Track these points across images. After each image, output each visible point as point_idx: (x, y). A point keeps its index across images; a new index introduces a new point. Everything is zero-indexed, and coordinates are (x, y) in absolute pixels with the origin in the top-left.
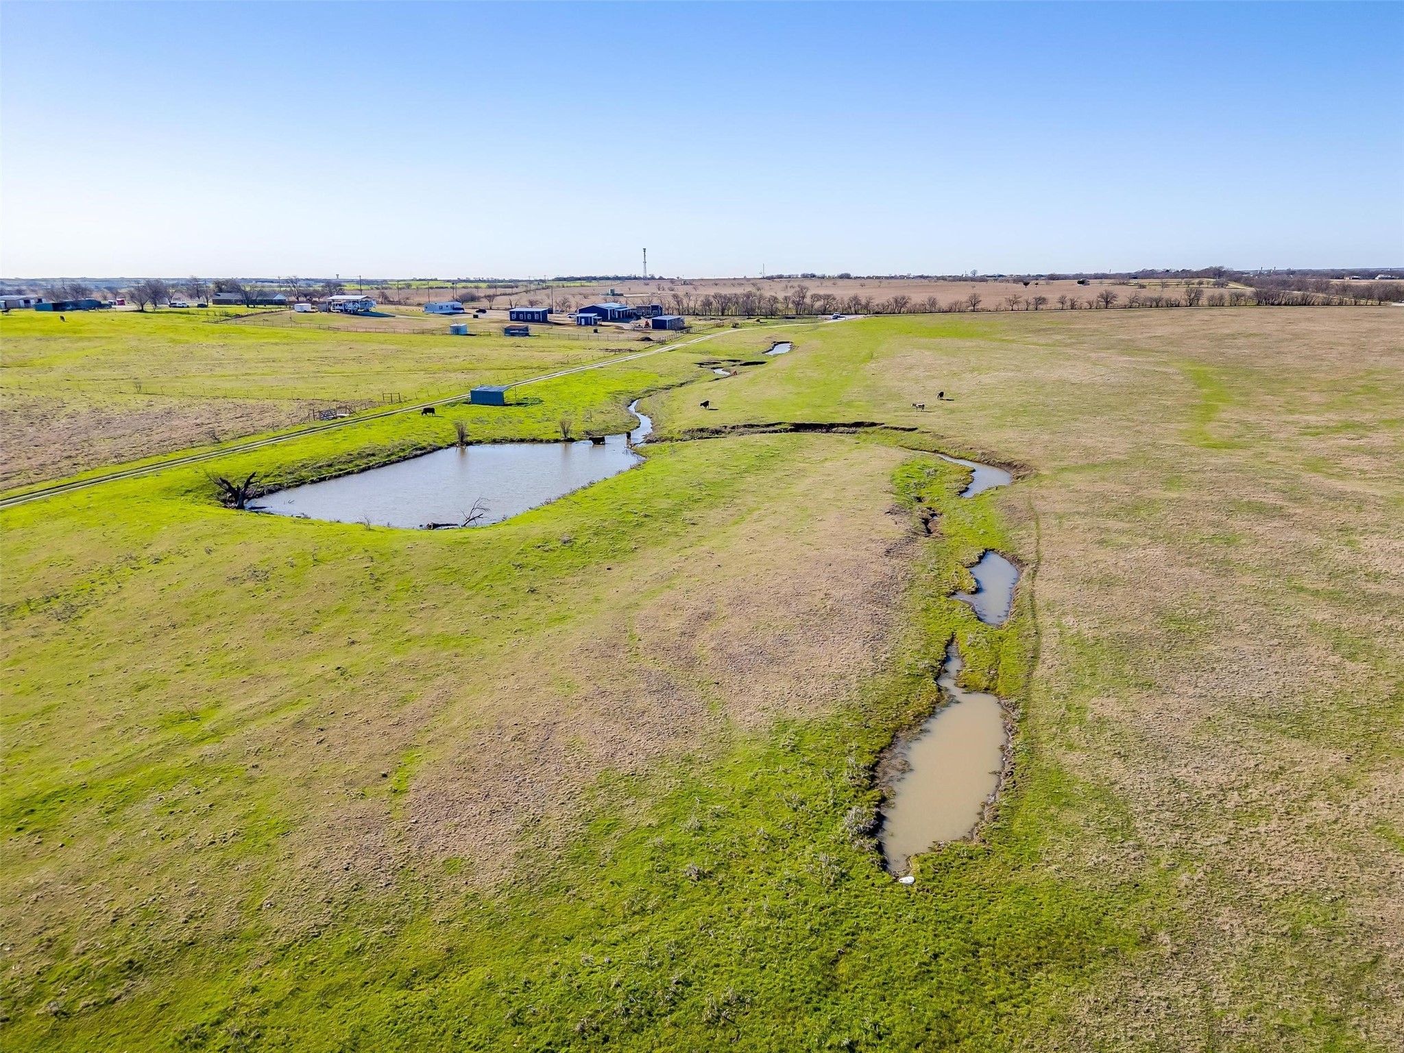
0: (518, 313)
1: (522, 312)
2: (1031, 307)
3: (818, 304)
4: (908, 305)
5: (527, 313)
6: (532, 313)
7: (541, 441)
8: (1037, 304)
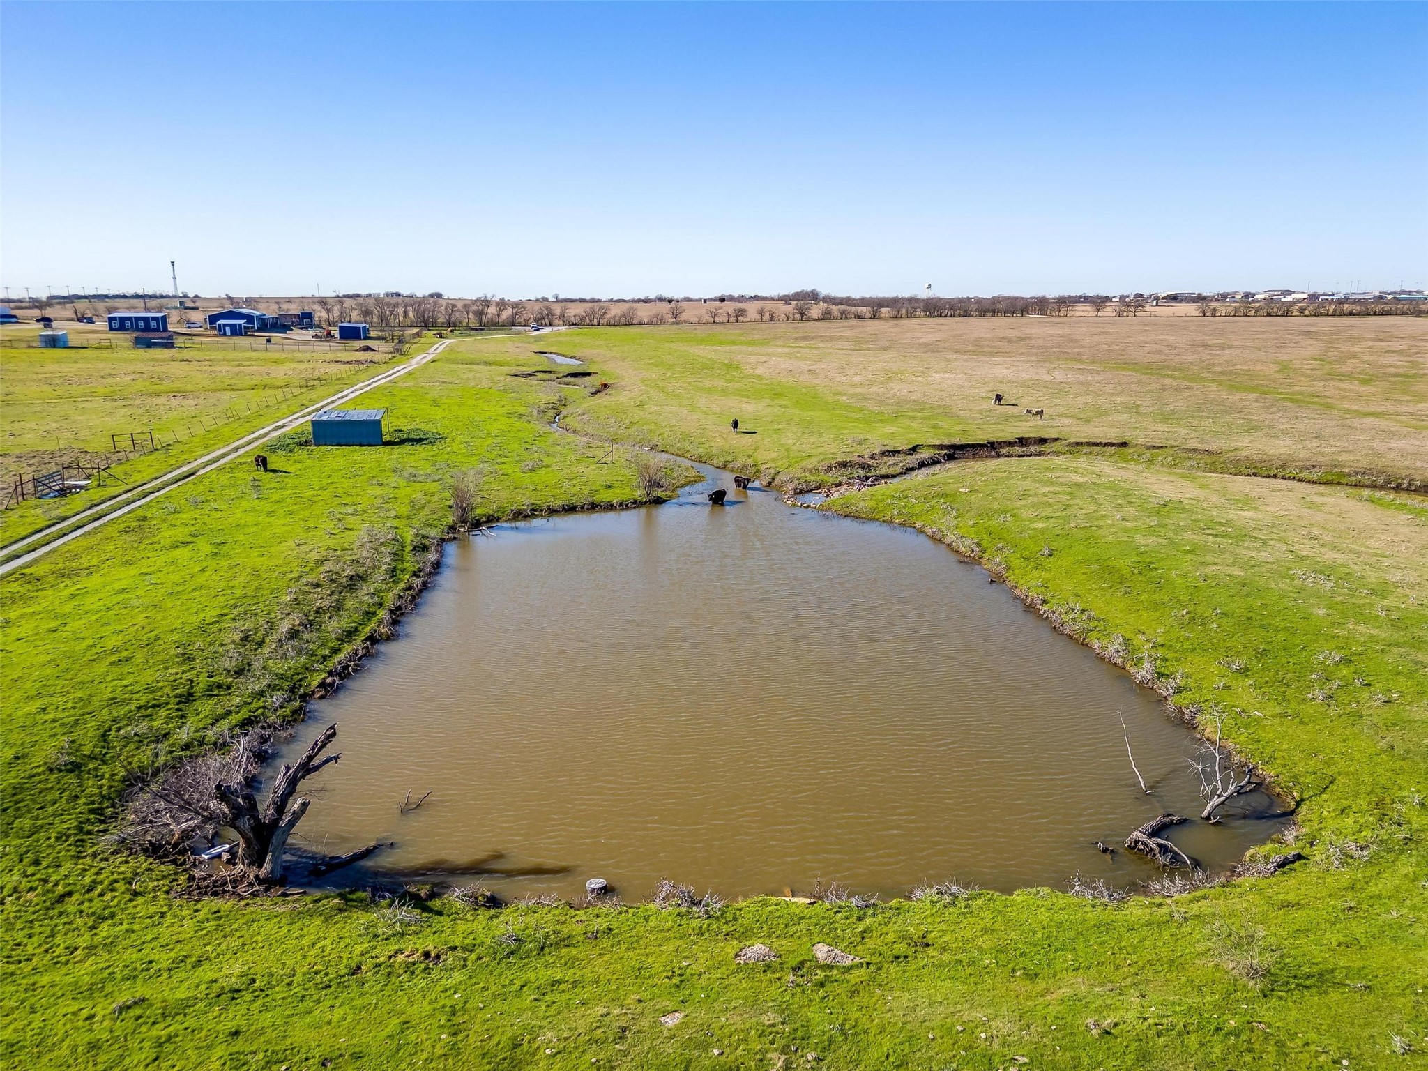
0: (122, 320)
1: (129, 319)
2: (732, 319)
3: (506, 314)
4: (607, 316)
5: (137, 319)
6: (146, 320)
7: (610, 507)
8: (738, 316)
